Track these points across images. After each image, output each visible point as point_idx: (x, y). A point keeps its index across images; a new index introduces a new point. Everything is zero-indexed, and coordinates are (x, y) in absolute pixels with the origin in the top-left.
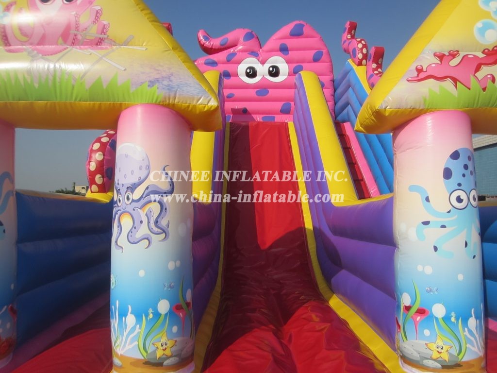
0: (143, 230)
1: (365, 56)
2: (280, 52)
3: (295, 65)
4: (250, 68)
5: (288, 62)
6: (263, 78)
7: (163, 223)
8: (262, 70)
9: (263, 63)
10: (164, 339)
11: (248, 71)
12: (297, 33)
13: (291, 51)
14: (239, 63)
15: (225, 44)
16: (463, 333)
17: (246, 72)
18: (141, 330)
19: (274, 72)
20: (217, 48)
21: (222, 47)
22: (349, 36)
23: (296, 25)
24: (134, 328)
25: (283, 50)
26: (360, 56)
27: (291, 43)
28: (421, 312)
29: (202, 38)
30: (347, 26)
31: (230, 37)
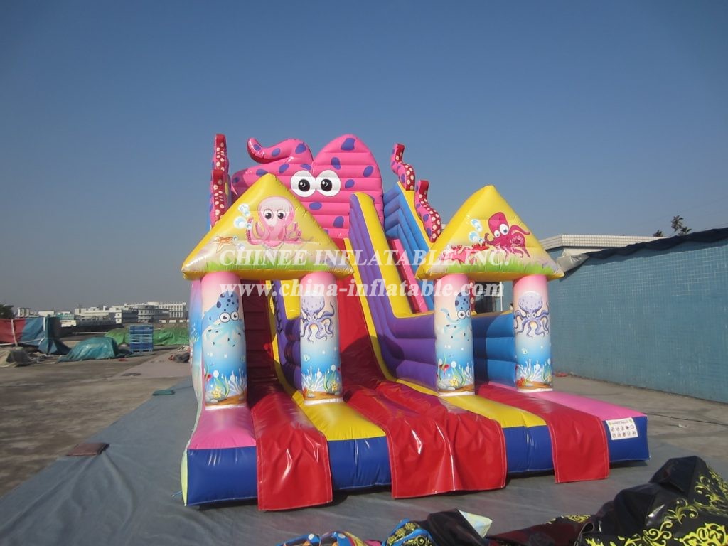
0: (323, 332)
1: (413, 183)
2: (331, 166)
3: (347, 179)
4: (302, 181)
5: (340, 176)
6: (316, 192)
7: (331, 329)
8: (316, 183)
9: (315, 176)
10: (334, 383)
11: (301, 184)
12: (348, 147)
13: (343, 164)
14: (292, 174)
15: (278, 154)
16: (464, 374)
17: (299, 185)
18: (324, 379)
19: (327, 186)
20: (269, 158)
21: (274, 158)
22: (397, 158)
23: (347, 139)
24: (321, 378)
25: (335, 164)
26: (409, 182)
27: (342, 156)
28: (446, 366)
29: (252, 147)
30: (396, 147)
31: (283, 147)
